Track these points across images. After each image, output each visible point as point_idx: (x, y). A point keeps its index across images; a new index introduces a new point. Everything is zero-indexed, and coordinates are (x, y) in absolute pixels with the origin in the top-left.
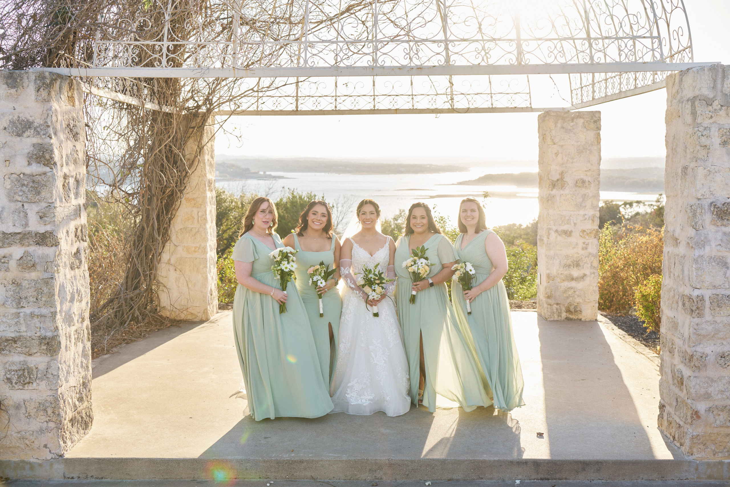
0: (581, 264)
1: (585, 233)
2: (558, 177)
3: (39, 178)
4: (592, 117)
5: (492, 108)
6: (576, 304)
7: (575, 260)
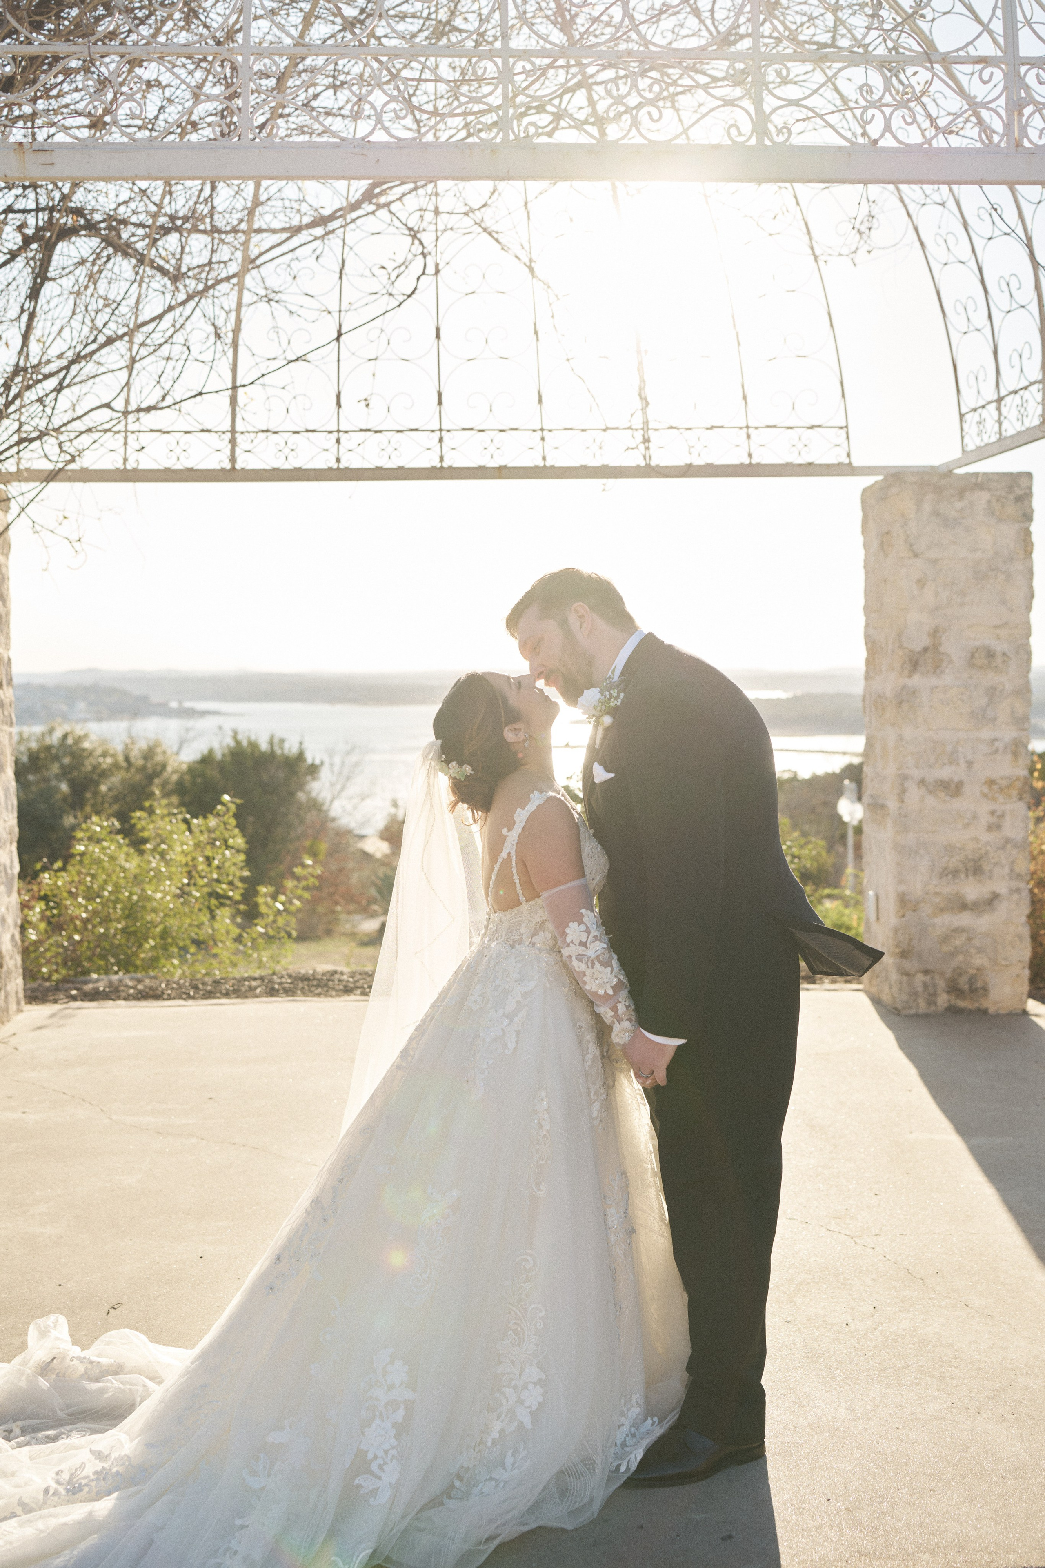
0: (986, 868)
1: (995, 787)
2: (925, 641)
4: (1011, 487)
5: (750, 464)
6: (973, 972)
7: (971, 857)
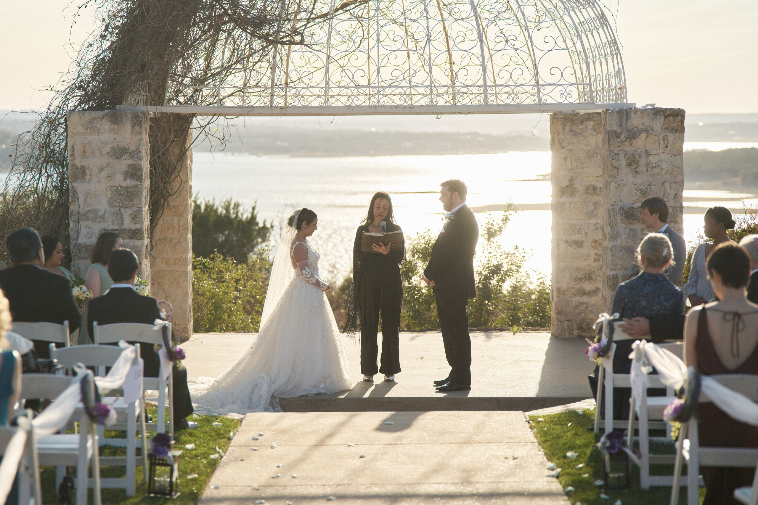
0: (594, 277)
1: (598, 243)
2: (567, 183)
3: (132, 189)
6: (589, 321)
7: (587, 272)
